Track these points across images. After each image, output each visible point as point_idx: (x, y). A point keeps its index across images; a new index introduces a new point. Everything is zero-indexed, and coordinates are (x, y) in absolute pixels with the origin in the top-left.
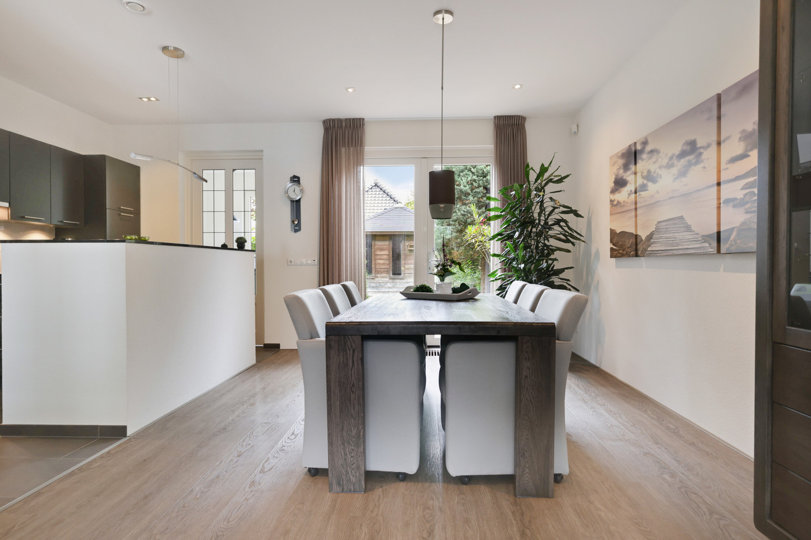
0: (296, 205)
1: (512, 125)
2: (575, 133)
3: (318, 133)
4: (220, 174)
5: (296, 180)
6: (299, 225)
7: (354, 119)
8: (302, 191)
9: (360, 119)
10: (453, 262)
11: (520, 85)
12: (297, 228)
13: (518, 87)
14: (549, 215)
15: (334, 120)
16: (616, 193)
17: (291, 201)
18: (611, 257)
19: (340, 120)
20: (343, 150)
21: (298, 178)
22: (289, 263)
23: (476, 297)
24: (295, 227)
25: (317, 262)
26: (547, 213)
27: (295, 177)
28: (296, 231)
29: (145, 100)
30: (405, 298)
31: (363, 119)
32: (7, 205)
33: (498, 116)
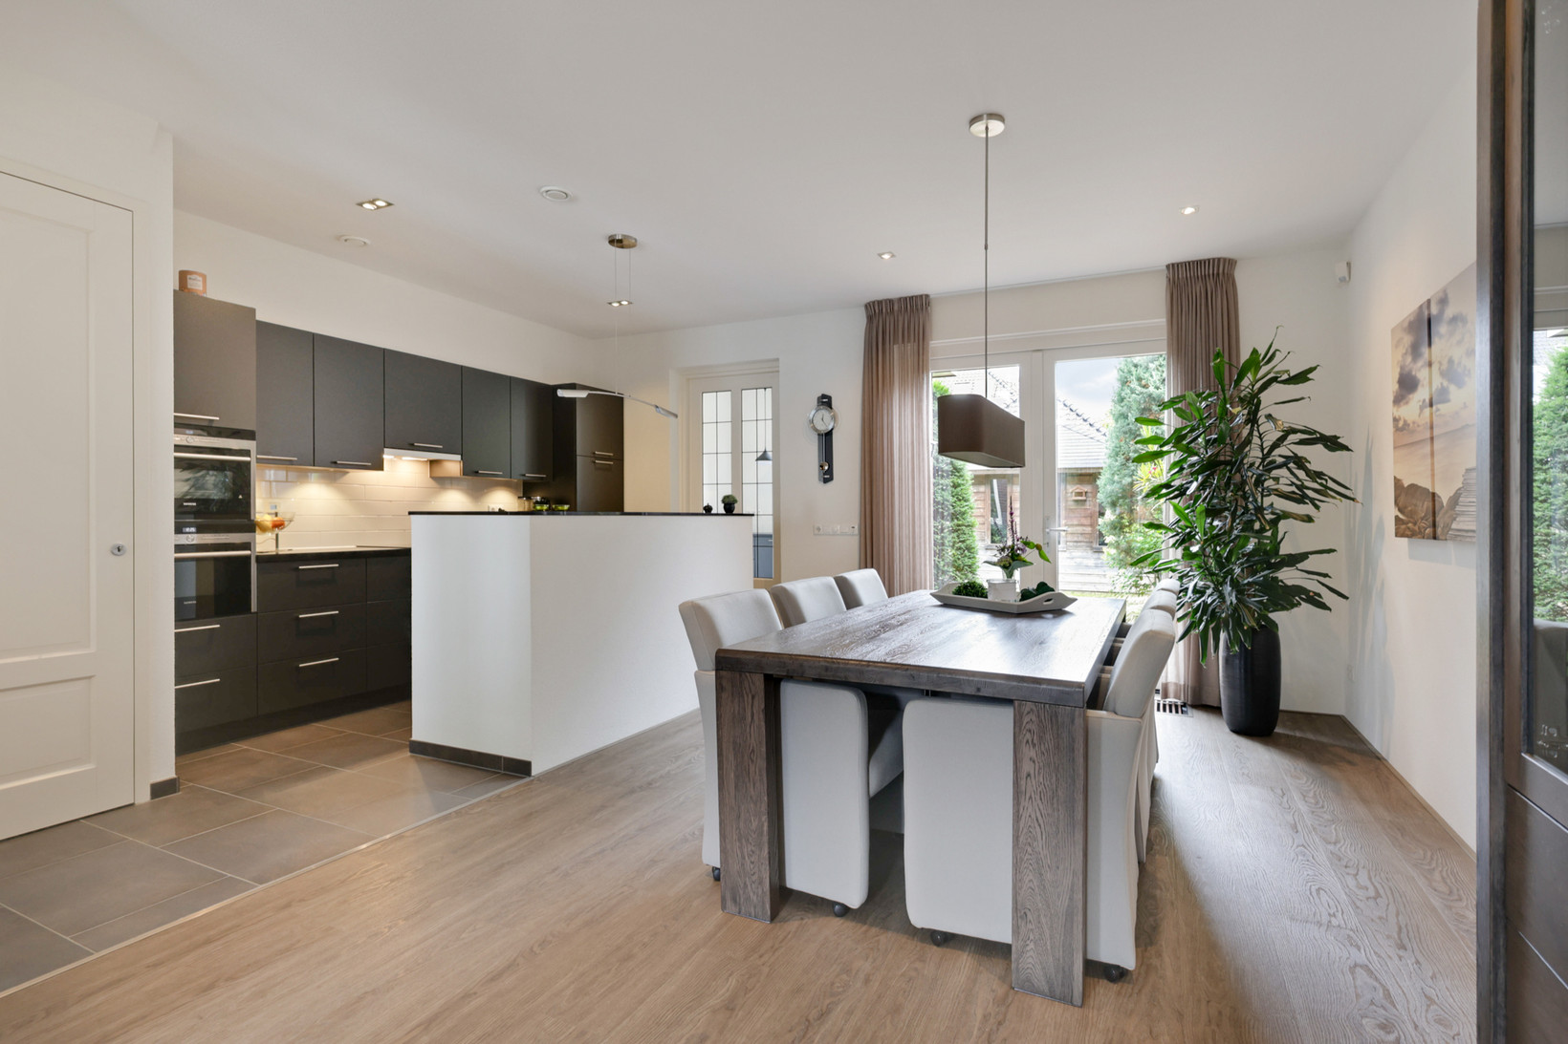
0: (826, 438)
1: (1205, 278)
2: (1342, 280)
3: (858, 323)
4: (725, 398)
5: (825, 402)
6: (830, 472)
7: (911, 298)
8: (834, 418)
9: (921, 296)
10: (1027, 544)
11: (1192, 207)
12: (827, 476)
13: (1189, 211)
14: (1275, 446)
15: (880, 302)
16: (1402, 404)
17: (819, 435)
18: (1396, 536)
19: (891, 301)
20: (896, 347)
21: (830, 398)
22: (816, 532)
23: (1067, 609)
24: (824, 474)
25: (856, 531)
26: (1267, 444)
27: (824, 396)
28: (826, 481)
29: (616, 305)
30: (939, 603)
31: (927, 296)
32: (458, 457)
33: (1173, 265)
